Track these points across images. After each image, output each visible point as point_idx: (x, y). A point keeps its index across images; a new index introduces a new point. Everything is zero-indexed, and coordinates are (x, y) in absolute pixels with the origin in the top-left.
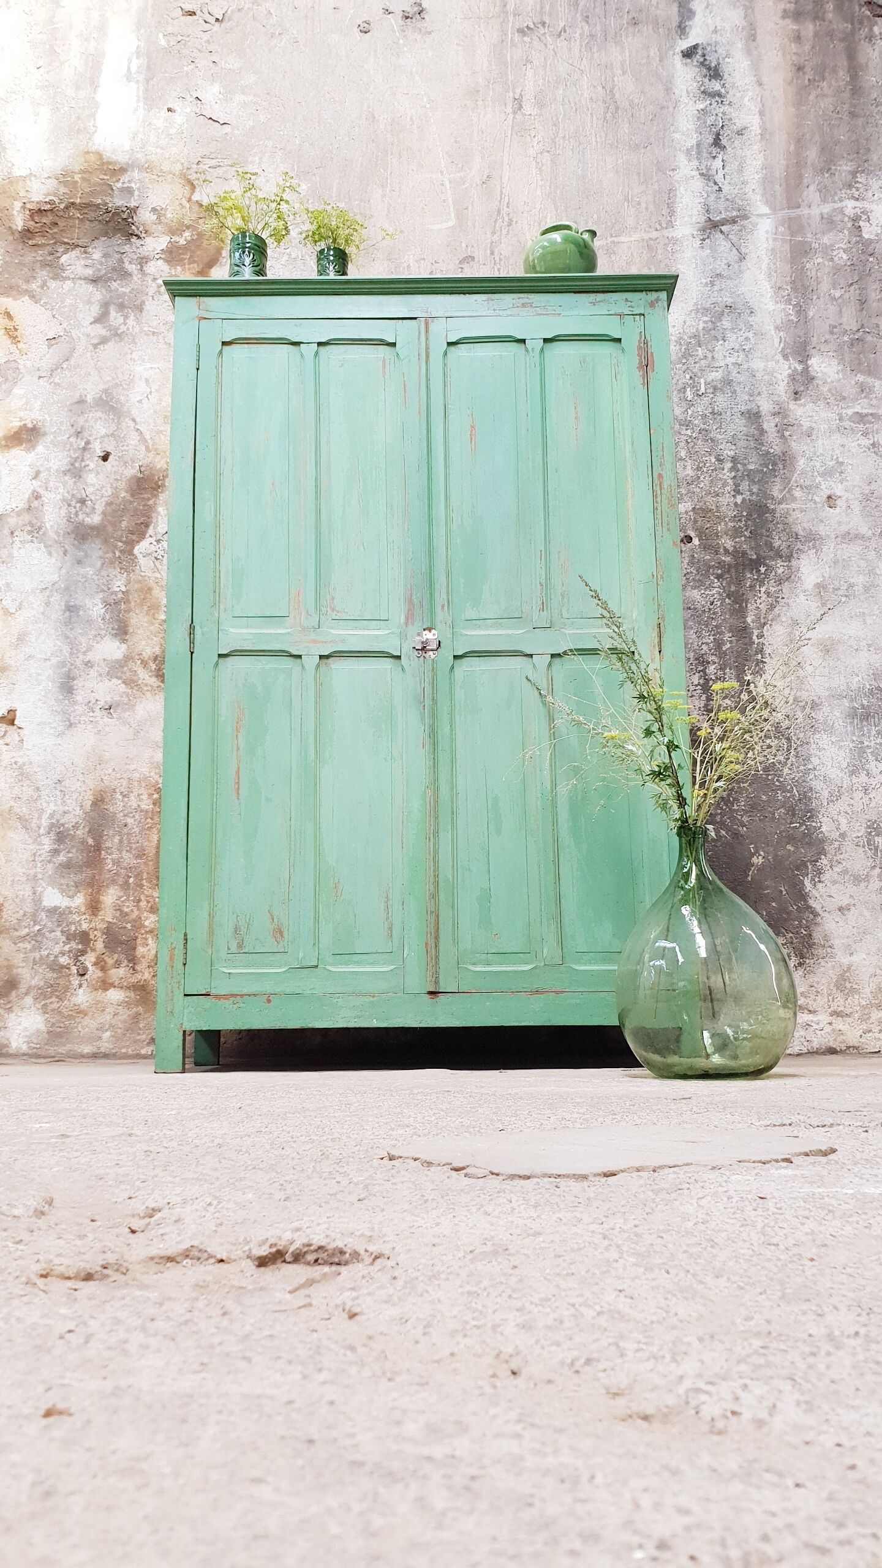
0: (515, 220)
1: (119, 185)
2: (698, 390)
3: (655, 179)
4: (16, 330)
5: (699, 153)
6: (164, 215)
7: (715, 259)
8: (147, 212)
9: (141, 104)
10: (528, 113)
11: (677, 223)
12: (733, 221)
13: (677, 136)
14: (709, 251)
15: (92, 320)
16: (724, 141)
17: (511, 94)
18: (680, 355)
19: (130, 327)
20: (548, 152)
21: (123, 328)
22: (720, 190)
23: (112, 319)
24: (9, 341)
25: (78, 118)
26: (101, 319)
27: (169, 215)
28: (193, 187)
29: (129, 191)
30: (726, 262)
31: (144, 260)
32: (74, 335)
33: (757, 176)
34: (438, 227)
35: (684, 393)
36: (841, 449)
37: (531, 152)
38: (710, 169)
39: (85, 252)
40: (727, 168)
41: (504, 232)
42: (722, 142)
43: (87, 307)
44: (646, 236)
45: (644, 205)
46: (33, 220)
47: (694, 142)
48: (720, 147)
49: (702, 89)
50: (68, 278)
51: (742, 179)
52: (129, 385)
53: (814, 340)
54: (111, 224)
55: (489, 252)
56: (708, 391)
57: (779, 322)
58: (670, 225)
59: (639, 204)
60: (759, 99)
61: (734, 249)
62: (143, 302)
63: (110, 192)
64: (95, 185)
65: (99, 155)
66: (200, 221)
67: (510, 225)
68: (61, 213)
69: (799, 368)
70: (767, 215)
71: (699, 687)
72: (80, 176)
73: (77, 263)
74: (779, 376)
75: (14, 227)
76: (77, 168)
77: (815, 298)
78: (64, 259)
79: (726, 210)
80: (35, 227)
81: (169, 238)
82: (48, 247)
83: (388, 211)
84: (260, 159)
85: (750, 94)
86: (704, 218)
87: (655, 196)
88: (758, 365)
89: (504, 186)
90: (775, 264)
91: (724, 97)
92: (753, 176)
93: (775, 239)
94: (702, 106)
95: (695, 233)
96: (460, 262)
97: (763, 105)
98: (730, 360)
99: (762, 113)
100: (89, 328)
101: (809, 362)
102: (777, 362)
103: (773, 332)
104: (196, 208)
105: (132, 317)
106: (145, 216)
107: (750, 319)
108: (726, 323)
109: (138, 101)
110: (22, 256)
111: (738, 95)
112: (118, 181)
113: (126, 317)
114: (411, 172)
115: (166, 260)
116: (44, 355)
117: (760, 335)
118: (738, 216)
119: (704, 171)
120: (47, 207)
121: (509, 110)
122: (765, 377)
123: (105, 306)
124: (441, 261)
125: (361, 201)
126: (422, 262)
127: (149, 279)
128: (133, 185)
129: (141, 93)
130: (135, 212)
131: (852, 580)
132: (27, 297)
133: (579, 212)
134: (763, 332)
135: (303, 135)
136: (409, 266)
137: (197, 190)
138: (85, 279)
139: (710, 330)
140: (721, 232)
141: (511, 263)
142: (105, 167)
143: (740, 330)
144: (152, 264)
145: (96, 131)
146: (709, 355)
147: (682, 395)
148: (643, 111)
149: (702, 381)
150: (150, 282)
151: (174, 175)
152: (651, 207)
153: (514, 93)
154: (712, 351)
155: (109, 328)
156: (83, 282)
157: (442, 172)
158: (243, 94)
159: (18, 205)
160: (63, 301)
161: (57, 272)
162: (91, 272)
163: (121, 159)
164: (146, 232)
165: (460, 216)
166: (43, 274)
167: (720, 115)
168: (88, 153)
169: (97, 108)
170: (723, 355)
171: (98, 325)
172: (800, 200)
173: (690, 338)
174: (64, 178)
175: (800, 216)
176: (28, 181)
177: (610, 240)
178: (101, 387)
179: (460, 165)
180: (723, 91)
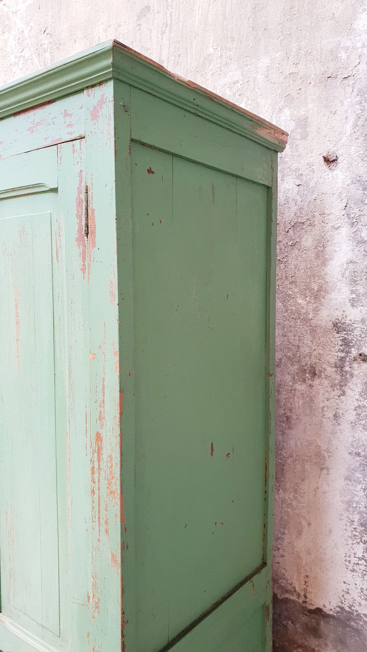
71: (363, 562)
96: (139, 18)
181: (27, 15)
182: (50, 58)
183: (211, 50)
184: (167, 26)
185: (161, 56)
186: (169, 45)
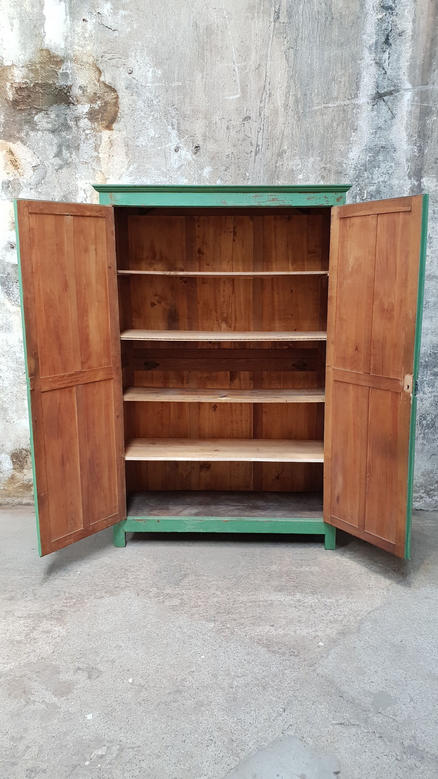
0: (273, 93)
1: (61, 71)
2: (363, 197)
3: (350, 67)
4: (16, 161)
5: (376, 48)
6: (86, 91)
7: (379, 117)
8: (77, 89)
9: (68, 17)
10: (282, 22)
11: (360, 95)
12: (390, 93)
13: (365, 37)
14: (376, 113)
15: (54, 155)
16: (391, 41)
17: (273, 9)
18: (355, 176)
19: (74, 159)
20: (292, 48)
21: (70, 160)
22: (386, 73)
23: (64, 154)
24: (13, 168)
25: (35, 27)
26: (58, 154)
27: (88, 91)
28: (100, 72)
29: (66, 75)
30: (384, 119)
31: (78, 119)
32: (45, 164)
33: (407, 64)
34: (232, 97)
35: (356, 198)
36: (432, 230)
37: (283, 48)
38: (381, 59)
39: (47, 114)
40: (391, 58)
41: (267, 101)
42: (390, 41)
43: (51, 147)
44: (342, 103)
45: (343, 83)
46: (17, 94)
47: (374, 41)
48: (388, 45)
49: (382, 4)
50: (39, 130)
51: (398, 66)
52: (76, 193)
53: (426, 167)
54: (59, 96)
55: (258, 114)
56: (368, 197)
57: (408, 156)
58: (356, 96)
59: (340, 82)
60: (413, 11)
61: (389, 112)
62: (79, 145)
63: (56, 76)
64: (48, 72)
65: (48, 51)
66: (106, 94)
67: (270, 96)
68: (32, 90)
69: (416, 183)
70: (409, 89)
72: (39, 65)
73: (43, 120)
74: (405, 189)
75: (8, 99)
76: (37, 60)
77: (429, 141)
78: (36, 118)
79: (388, 86)
80: (19, 98)
81: (89, 105)
82: (27, 111)
83: (205, 88)
84: (135, 53)
85: (409, 7)
86: (374, 92)
87: (349, 77)
88: (395, 182)
89: (268, 71)
90: (410, 121)
91: (393, 10)
92: (405, 64)
93: (412, 105)
94: (380, 16)
95: (369, 101)
96: (243, 121)
97: (415, 16)
98: (381, 179)
99: (414, 21)
100: (53, 160)
101: (422, 180)
102: (405, 180)
103: (405, 162)
104: (102, 86)
105: (74, 154)
106: (76, 91)
107: (394, 155)
108: (381, 158)
109: (66, 15)
110: (14, 116)
111: (402, 8)
112: (60, 68)
113: (71, 154)
114: (217, 62)
115: (89, 119)
116: (32, 176)
117: (398, 164)
118: (393, 90)
119: (378, 61)
120: (24, 86)
121: (272, 20)
122: (398, 189)
123: (60, 146)
124: (233, 120)
125: (190, 81)
126: (223, 120)
127: (81, 130)
128: (68, 71)
129: (68, 9)
130: (71, 89)
131: (429, 300)
132: (20, 142)
133: (307, 88)
134: (400, 162)
135: (158, 38)
136: (216, 123)
137: (102, 74)
138: (48, 130)
139: (372, 161)
140: (384, 100)
141: (270, 121)
142: (52, 60)
143: (388, 161)
144: (82, 120)
145: (45, 36)
146: (370, 177)
147: (354, 200)
148: (347, 21)
149: (365, 191)
150: (81, 132)
151: (90, 64)
152: (347, 84)
153: (275, 8)
154: (372, 174)
155: (63, 160)
156: (47, 132)
157: (234, 62)
158: (124, 10)
159: (8, 85)
160: (38, 144)
161: (33, 126)
162: (51, 126)
163: (60, 53)
164: (77, 101)
165: (243, 91)
166: (26, 127)
167: (390, 22)
168: (42, 50)
169: (44, 19)
170: (378, 176)
171: (57, 158)
172: (429, 80)
173: (361, 166)
174: (31, 67)
175: (427, 90)
176: (12, 69)
177: (323, 105)
178: (62, 194)
179: (244, 58)
180: (393, 5)
181: (156, 92)
182: (176, 122)
183: (286, 148)
184: (261, 129)
185: (257, 143)
186: (263, 139)
